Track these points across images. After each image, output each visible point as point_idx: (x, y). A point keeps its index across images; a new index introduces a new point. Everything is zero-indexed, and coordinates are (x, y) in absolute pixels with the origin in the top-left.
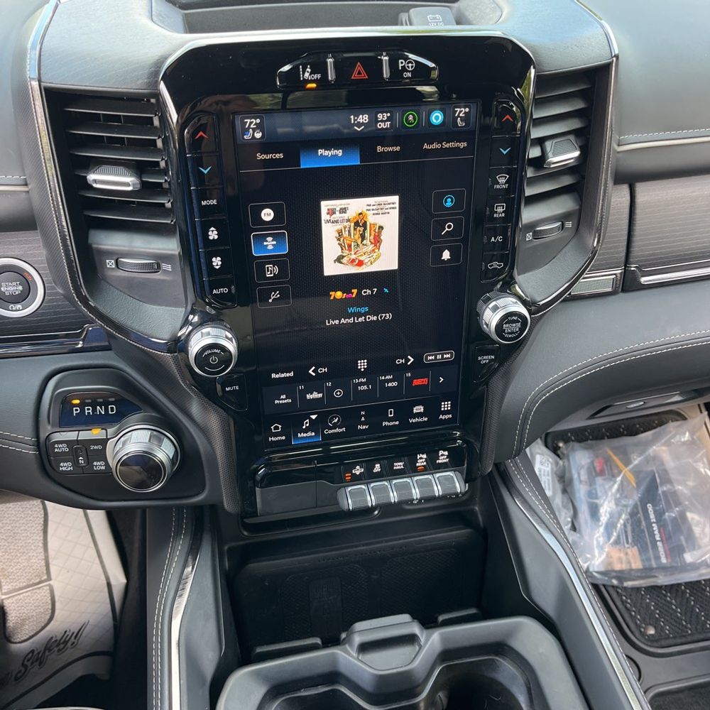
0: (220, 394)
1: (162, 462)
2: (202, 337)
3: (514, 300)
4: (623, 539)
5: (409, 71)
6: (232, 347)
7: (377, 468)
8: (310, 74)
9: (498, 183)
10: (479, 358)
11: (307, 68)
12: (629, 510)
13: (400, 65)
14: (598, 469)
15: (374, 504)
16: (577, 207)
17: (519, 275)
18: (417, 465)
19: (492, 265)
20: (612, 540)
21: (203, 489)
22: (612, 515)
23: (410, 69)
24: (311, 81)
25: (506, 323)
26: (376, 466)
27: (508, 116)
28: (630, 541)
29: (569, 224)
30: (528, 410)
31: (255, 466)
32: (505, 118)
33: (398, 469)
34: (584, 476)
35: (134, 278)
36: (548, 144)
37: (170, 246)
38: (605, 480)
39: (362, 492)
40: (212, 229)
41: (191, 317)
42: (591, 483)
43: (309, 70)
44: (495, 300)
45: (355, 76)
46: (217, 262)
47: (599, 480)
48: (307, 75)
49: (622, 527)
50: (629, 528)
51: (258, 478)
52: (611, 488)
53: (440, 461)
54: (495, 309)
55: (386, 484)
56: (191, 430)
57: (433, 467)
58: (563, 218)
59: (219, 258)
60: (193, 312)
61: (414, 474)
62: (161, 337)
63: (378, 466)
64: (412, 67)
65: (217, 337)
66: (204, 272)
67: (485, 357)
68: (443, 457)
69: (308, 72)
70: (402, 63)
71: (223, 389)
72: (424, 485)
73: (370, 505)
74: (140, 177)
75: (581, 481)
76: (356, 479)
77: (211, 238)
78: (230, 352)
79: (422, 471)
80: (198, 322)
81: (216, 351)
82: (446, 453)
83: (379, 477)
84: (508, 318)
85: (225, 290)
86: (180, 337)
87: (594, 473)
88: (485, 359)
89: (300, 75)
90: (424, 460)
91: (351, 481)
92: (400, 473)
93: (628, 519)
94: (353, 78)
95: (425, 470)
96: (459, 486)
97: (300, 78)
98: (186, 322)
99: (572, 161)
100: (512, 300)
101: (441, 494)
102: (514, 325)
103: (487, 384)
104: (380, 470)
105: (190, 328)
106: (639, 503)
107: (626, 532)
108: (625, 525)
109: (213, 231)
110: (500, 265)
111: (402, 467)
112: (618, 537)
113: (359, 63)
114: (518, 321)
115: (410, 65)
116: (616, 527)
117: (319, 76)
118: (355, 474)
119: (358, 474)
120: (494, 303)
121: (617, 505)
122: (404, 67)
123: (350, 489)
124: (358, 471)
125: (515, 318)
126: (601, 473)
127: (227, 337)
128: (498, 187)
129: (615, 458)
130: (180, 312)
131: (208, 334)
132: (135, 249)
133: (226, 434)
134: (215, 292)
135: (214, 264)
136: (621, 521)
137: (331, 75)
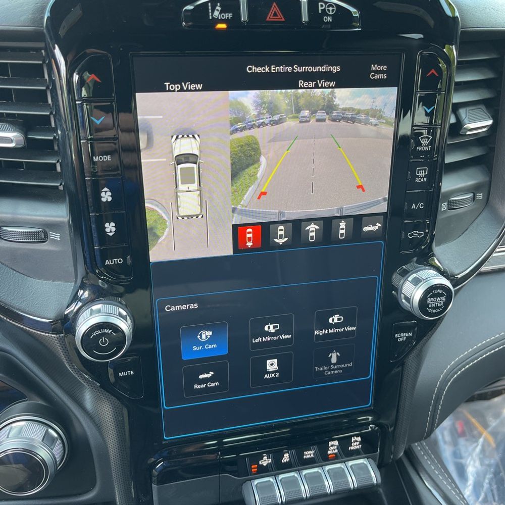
0: (112, 379)
1: (43, 461)
2: (91, 314)
3: (435, 273)
4: (490, 498)
5: (330, 15)
6: (125, 326)
7: (286, 458)
8: (221, 13)
9: (420, 145)
10: (397, 336)
11: (217, 5)
12: (492, 470)
13: (320, 8)
14: (459, 430)
15: (284, 501)
16: (487, 179)
17: (436, 246)
18: (329, 452)
19: (412, 235)
20: (480, 499)
21: (93, 485)
22: (478, 474)
23: (331, 13)
24: (222, 21)
25: (430, 297)
26: (285, 455)
27: (433, 71)
28: (497, 498)
29: (480, 196)
30: (441, 390)
31: (153, 459)
32: (431, 73)
33: (308, 458)
34: (448, 438)
35: (19, 249)
36: (462, 112)
37: (59, 213)
38: (467, 440)
39: (270, 486)
40: (106, 189)
41: (81, 292)
42: (455, 444)
43: (218, 8)
44: (415, 272)
45: (270, 17)
46: (110, 228)
47: (462, 441)
48: (216, 13)
49: (488, 485)
50: (495, 487)
51: (155, 473)
52: (474, 449)
53: (352, 448)
54: (416, 282)
55: (296, 475)
56: (81, 419)
57: (346, 454)
58: (474, 190)
59: (113, 224)
60: (83, 287)
61: (324, 463)
62: (44, 316)
63: (286, 455)
64: (333, 10)
65: (109, 314)
66: (95, 240)
67: (402, 335)
68: (356, 444)
69: (218, 10)
70: (322, 6)
71: (116, 375)
72: (337, 475)
73: (280, 502)
74: (26, 134)
75: (445, 442)
76: (263, 471)
77: (104, 200)
78: (123, 332)
79: (334, 459)
80: (88, 298)
81: (106, 331)
82: (359, 439)
83: (288, 467)
84: (431, 291)
85: (120, 261)
86: (67, 314)
87: (456, 435)
88: (402, 337)
89: (209, 13)
90: (335, 447)
91: (258, 473)
92: (310, 463)
93: (492, 479)
94: (268, 19)
95: (336, 459)
96: (374, 477)
97: (209, 16)
98: (75, 298)
99: (485, 129)
100: (432, 272)
101: (356, 486)
102: (439, 299)
103: (402, 364)
104: (288, 460)
105: (80, 304)
106: (500, 463)
107: (492, 491)
108: (490, 484)
109: (106, 192)
110: (420, 235)
111: (313, 456)
112: (486, 496)
113: (274, 4)
114: (443, 295)
115: (331, 9)
116: (482, 486)
117: (230, 15)
118: (262, 465)
119: (265, 465)
120: (415, 275)
121: (481, 465)
122: (323, 10)
123: (256, 482)
124: (265, 461)
125: (440, 291)
126: (463, 434)
127: (120, 315)
128: (421, 148)
129: (473, 420)
130: (69, 287)
131: (99, 311)
132: (19, 216)
133: (119, 424)
134: (107, 262)
135: (107, 230)
136: (487, 481)
137: (244, 16)
